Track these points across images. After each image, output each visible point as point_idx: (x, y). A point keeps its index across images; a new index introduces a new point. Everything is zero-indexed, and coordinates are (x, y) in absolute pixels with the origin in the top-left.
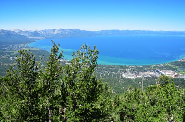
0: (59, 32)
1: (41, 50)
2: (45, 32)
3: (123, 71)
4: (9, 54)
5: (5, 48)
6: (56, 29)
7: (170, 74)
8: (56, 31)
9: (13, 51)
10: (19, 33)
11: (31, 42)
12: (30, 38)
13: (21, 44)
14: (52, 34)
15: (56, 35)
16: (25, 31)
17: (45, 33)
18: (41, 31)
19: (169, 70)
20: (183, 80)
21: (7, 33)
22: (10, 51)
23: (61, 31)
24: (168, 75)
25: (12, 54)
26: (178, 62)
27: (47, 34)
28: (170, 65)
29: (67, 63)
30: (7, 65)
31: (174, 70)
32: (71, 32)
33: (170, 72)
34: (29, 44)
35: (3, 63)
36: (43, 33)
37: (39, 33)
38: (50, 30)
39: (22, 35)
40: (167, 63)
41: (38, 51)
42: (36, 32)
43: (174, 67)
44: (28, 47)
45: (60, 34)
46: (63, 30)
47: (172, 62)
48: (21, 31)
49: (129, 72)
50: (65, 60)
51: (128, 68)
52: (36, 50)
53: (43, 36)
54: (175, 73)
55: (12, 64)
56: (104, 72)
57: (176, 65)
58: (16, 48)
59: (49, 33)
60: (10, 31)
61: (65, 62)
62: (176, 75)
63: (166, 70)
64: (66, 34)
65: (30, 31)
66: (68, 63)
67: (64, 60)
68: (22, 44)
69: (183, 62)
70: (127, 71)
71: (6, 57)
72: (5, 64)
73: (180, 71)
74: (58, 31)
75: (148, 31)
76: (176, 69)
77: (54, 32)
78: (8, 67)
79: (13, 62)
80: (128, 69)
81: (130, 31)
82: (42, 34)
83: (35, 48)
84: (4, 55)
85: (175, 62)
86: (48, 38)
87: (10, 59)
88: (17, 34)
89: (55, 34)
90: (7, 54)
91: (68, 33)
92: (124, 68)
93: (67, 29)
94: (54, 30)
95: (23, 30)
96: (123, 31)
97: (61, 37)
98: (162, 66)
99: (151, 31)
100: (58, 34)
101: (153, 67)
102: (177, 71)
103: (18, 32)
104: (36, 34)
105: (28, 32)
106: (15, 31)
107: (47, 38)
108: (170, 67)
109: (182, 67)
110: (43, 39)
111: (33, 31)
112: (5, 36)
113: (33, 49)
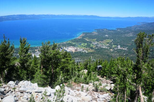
3: (32, 52)
7: (71, 49)
19: (70, 46)
20: (81, 52)
24: (70, 51)
26: (76, 39)
28: (71, 42)
31: (74, 46)
33: (71, 48)
40: (68, 41)
43: (74, 44)
47: (72, 40)
49: (38, 52)
51: (36, 48)
54: (75, 48)
56: (15, 55)
57: (75, 42)
62: (75, 49)
63: (68, 46)
69: (79, 39)
70: (36, 52)
73: (78, 46)
75: (52, 15)
76: (75, 45)
80: (37, 50)
81: (35, 15)
85: (74, 40)
92: (33, 49)
96: (29, 15)
98: (65, 44)
99: (54, 15)
101: (58, 46)
102: (76, 46)
108: (71, 43)
109: (79, 43)
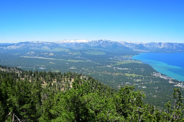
0: (166, 46)
1: (144, 64)
2: (150, 45)
4: (113, 64)
5: (111, 58)
6: (163, 43)
8: (162, 45)
9: (117, 62)
10: (125, 45)
11: (134, 55)
12: (134, 50)
13: (125, 55)
14: (158, 48)
15: (162, 49)
16: (131, 43)
17: (150, 47)
18: (146, 44)
21: (114, 44)
22: (115, 62)
23: (168, 45)
25: (115, 64)
27: (152, 47)
29: (170, 82)
30: (110, 74)
32: (181, 46)
34: (132, 56)
35: (107, 72)
36: (148, 46)
37: (144, 46)
38: (156, 43)
39: (127, 47)
41: (141, 64)
42: (141, 44)
44: (131, 59)
45: (167, 48)
46: (171, 44)
48: (127, 43)
50: (170, 78)
52: (139, 63)
53: (147, 49)
55: (114, 74)
58: (120, 59)
59: (154, 46)
60: (117, 43)
61: (169, 80)
64: (174, 48)
65: (135, 44)
66: (172, 82)
67: (168, 78)
68: (127, 56)
71: (110, 66)
72: (109, 73)
74: (165, 44)
77: (160, 45)
78: (111, 76)
79: (116, 72)
82: (146, 47)
83: (138, 61)
84: (109, 65)
86: (153, 52)
87: (113, 69)
88: (123, 45)
89: (161, 47)
90: (111, 64)
91: (176, 47)
93: (175, 43)
94: (160, 44)
95: (129, 42)
97: (167, 51)
100: (164, 48)
103: (123, 44)
104: (141, 46)
105: (133, 44)
106: (122, 43)
107: (151, 52)
110: (148, 52)
111: (138, 44)
112: (112, 47)
113: (136, 62)
